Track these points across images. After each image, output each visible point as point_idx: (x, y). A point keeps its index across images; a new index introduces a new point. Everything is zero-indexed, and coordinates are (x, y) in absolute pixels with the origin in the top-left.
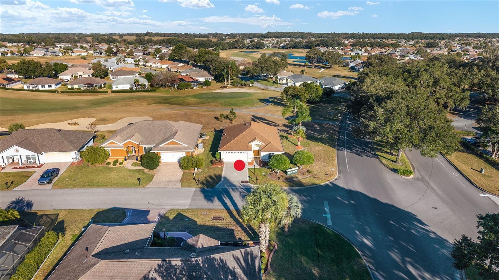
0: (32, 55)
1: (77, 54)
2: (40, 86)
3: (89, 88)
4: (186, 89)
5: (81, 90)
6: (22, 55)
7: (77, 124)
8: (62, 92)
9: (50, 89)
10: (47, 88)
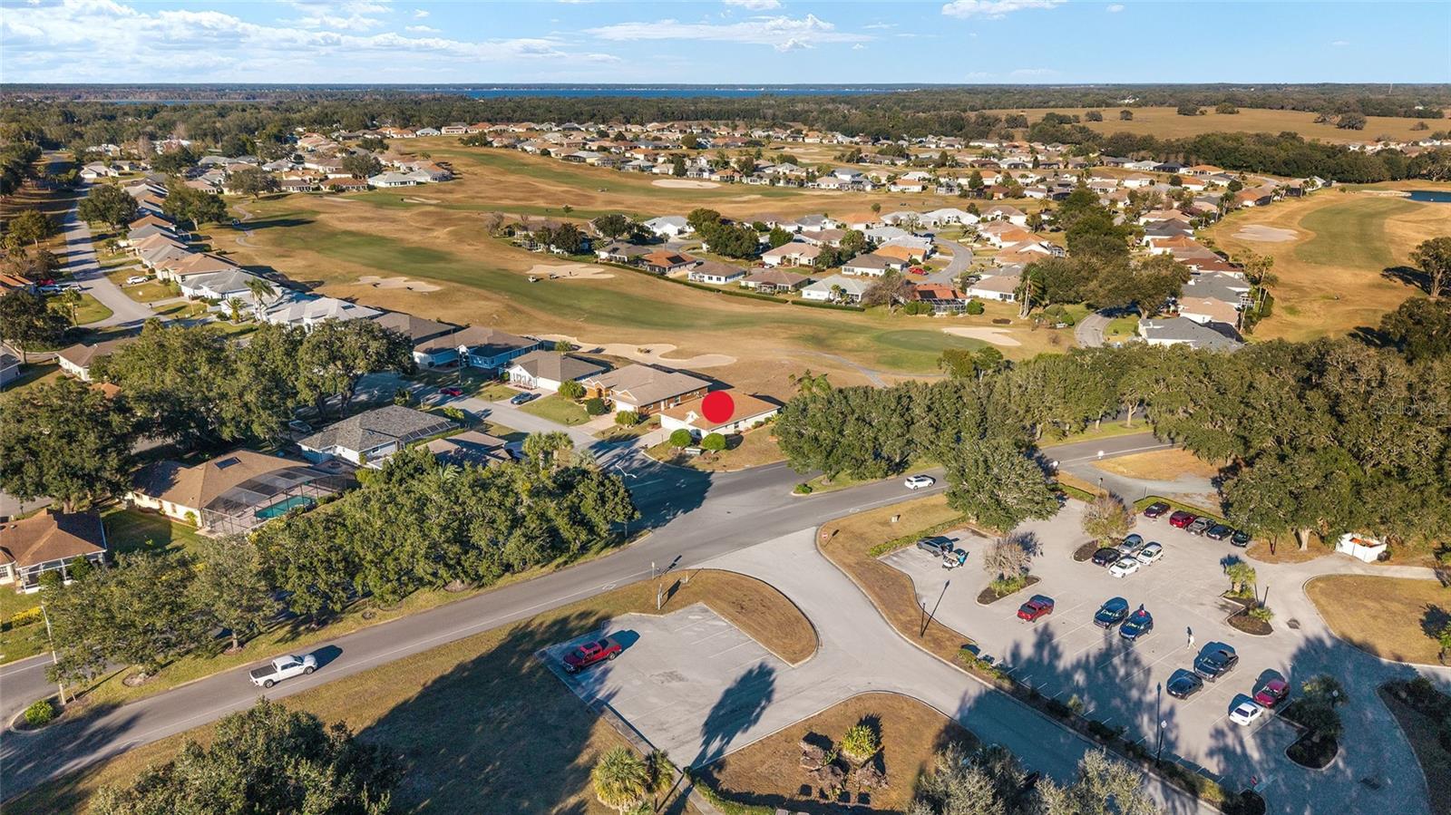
0: (818, 185)
2: (706, 277)
3: (768, 291)
4: (918, 315)
5: (753, 293)
6: (801, 185)
7: (648, 351)
8: (725, 292)
9: (718, 283)
10: (714, 281)
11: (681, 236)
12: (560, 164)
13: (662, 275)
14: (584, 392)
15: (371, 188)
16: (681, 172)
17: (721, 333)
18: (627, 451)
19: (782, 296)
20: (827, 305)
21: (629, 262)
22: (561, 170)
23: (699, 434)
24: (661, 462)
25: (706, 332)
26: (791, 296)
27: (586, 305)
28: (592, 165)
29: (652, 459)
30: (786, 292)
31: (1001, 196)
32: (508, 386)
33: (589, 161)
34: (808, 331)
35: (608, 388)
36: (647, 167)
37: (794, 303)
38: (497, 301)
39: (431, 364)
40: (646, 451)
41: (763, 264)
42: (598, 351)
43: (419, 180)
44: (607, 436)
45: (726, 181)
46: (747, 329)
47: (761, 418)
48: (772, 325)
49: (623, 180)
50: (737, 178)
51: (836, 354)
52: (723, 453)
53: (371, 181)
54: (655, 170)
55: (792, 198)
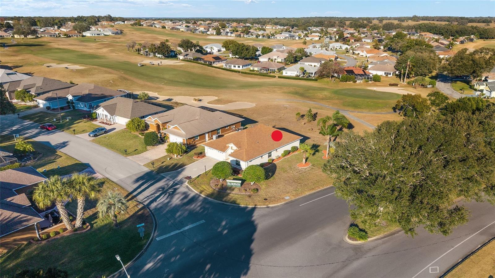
0: (276, 37)
1: (311, 38)
2: (232, 66)
3: (265, 72)
4: (347, 82)
5: (257, 73)
6: (269, 37)
7: (200, 100)
8: (242, 73)
9: (239, 69)
10: (237, 68)
11: (219, 52)
12: (169, 31)
13: (210, 65)
14: (147, 127)
15: (83, 36)
16: (219, 33)
17: (243, 90)
18: (171, 183)
19: (272, 74)
20: (297, 78)
21: (194, 59)
22: (169, 33)
23: (238, 164)
24: (203, 195)
25: (234, 90)
26: (277, 74)
27: (167, 76)
28: (183, 31)
29: (194, 191)
30: (274, 72)
31: (353, 41)
32: (94, 123)
33: (181, 30)
34: (292, 89)
35: (164, 124)
36: (205, 32)
37: (279, 77)
38: (116, 74)
39: (48, 108)
40: (190, 183)
41: (259, 62)
42: (169, 100)
43: (106, 34)
44: (157, 165)
45: (238, 37)
46: (257, 89)
47: (289, 147)
48: (272, 87)
49: (195, 36)
50: (242, 35)
51: (314, 101)
52: (263, 185)
53: (84, 34)
54: (208, 33)
55: (266, 41)
